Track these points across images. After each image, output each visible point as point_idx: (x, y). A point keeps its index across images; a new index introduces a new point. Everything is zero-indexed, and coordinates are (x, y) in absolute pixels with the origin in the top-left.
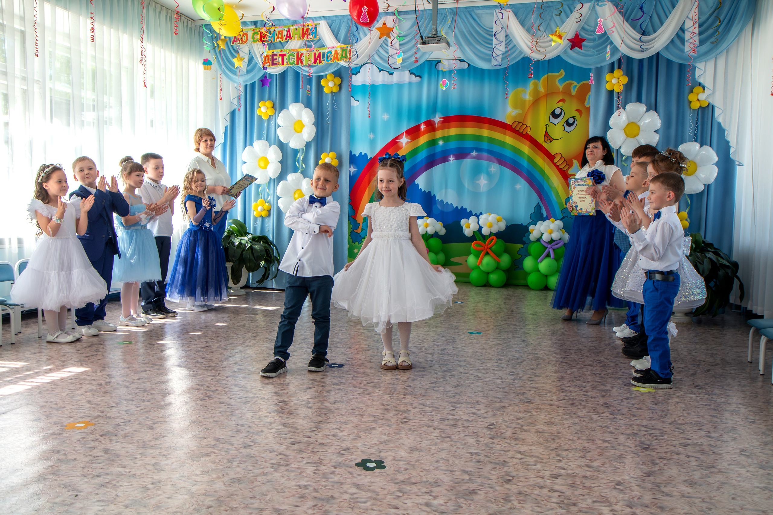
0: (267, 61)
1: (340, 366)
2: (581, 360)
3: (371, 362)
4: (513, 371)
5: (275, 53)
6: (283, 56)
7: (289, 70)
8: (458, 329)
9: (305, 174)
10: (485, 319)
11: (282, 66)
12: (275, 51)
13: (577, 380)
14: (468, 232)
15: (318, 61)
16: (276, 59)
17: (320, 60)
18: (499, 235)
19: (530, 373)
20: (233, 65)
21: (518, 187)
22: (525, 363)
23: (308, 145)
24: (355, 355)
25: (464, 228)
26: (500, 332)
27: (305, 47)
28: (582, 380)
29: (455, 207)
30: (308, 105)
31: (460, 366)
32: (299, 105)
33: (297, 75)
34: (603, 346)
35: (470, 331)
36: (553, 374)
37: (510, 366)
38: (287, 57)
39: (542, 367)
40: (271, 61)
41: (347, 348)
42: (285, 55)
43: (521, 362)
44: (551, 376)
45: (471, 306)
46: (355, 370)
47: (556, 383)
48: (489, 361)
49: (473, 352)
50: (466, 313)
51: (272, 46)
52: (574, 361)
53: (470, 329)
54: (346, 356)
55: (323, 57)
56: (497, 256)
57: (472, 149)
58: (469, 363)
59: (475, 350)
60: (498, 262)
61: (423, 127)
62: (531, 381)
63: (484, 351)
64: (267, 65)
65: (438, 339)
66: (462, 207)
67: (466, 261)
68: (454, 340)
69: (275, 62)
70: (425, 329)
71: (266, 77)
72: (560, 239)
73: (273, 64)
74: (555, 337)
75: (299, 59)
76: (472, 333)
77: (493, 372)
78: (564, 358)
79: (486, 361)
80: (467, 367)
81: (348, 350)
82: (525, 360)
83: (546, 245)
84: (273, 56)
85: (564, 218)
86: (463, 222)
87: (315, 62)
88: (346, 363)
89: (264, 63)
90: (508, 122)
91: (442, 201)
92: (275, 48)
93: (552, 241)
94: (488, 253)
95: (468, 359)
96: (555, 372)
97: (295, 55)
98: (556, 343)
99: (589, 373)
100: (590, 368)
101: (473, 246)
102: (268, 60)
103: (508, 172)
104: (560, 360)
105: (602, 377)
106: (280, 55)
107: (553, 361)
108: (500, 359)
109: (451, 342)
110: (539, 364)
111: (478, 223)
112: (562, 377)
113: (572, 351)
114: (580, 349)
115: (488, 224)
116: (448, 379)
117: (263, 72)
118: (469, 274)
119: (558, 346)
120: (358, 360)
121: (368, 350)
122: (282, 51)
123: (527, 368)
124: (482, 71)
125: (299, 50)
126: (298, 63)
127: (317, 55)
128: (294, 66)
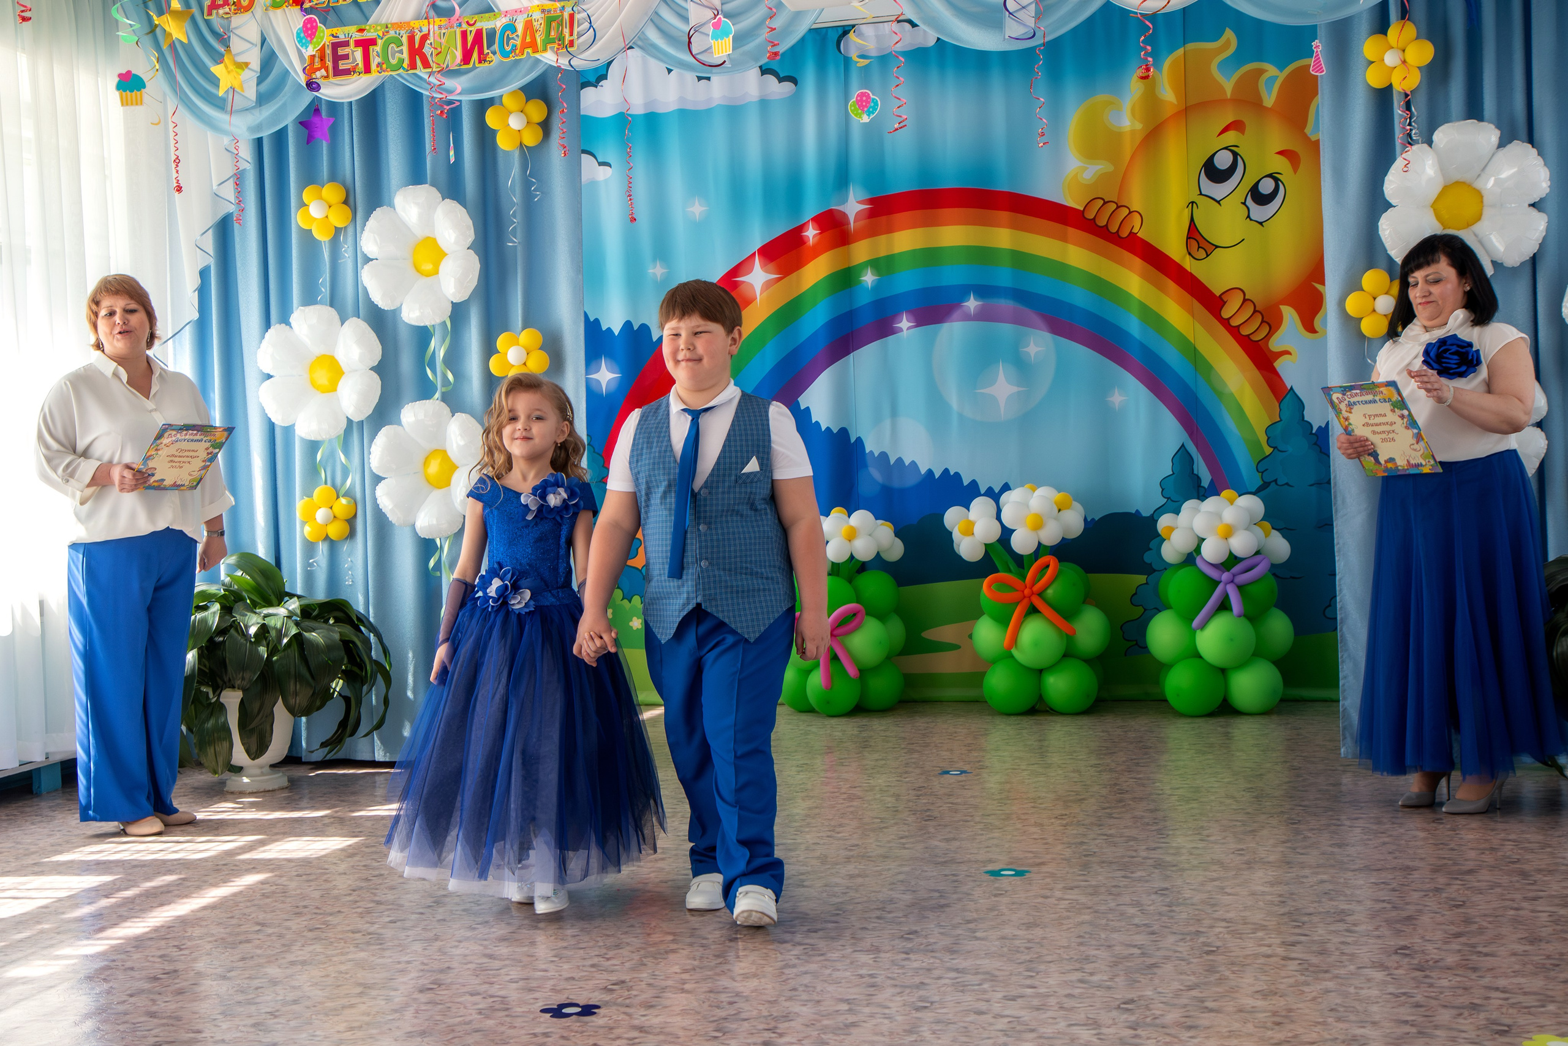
0: (317, 65)
1: (588, 1010)
2: (1348, 950)
3: (683, 991)
4: (1130, 996)
5: (342, 38)
6: (366, 45)
7: (387, 86)
8: (953, 861)
9: (454, 402)
10: (1036, 824)
11: (365, 78)
12: (342, 33)
13: (1339, 1020)
14: (968, 548)
15: (475, 55)
16: (346, 57)
17: (481, 52)
18: (1064, 551)
19: (1184, 1001)
20: (215, 81)
21: (1117, 399)
22: (1169, 967)
23: (458, 312)
24: (633, 969)
25: (956, 535)
26: (1085, 866)
27: (432, 13)
28: (1352, 1017)
29: (923, 471)
30: (452, 190)
31: (961, 987)
32: (426, 193)
33: (413, 100)
34: (1416, 895)
35: (990, 867)
36: (1260, 1003)
37: (1120, 981)
38: (378, 48)
39: (1222, 980)
40: (330, 64)
41: (608, 948)
42: (373, 42)
43: (1154, 966)
44: (1254, 1010)
45: (993, 782)
46: (636, 1022)
47: (1269, 1033)
48: (1053, 967)
49: (1003, 938)
50: (976, 807)
51: (331, 17)
52: (1323, 952)
53: (991, 861)
54: (605, 976)
55: (490, 44)
56: (1064, 616)
57: (964, 291)
58: (992, 977)
59: (1008, 931)
60: (1069, 635)
61: (811, 233)
62: (1190, 1028)
63: (1038, 932)
64: (318, 74)
65: (892, 901)
66: (946, 471)
67: (970, 636)
68: (943, 902)
69: (343, 65)
70: (851, 868)
71: (317, 111)
72: (1258, 553)
73: (338, 72)
74: (1260, 874)
75: (416, 52)
76: (996, 874)
77: (1069, 1003)
78: (1293, 944)
79: (1042, 967)
80: (985, 991)
81: (611, 954)
82: (1167, 958)
83: (1214, 574)
84: (335, 46)
85: (1265, 486)
86: (952, 517)
87: (466, 58)
88: (607, 997)
89: (309, 70)
90: (1070, 203)
91: (884, 456)
92: (342, 23)
93: (1232, 560)
94: (1034, 610)
95: (987, 964)
96: (1265, 995)
97: (405, 40)
98: (1263, 893)
99: (1375, 992)
100: (1379, 975)
101: (986, 589)
102: (322, 59)
103: (1081, 354)
104: (1280, 951)
105: (1418, 1006)
106: (358, 43)
107: (1256, 956)
108: (1087, 959)
109: (933, 909)
110: (1211, 969)
111: (998, 518)
112: (1290, 1010)
113: (1315, 919)
114: (1343, 911)
115: (1029, 520)
116: (927, 1034)
117: (308, 97)
118: (983, 674)
119: (1272, 903)
120: (643, 985)
121: (673, 951)
122: (361, 30)
123: (1176, 985)
124: (981, 60)
125: (416, 24)
126: (413, 66)
127: (470, 39)
128: (403, 75)
